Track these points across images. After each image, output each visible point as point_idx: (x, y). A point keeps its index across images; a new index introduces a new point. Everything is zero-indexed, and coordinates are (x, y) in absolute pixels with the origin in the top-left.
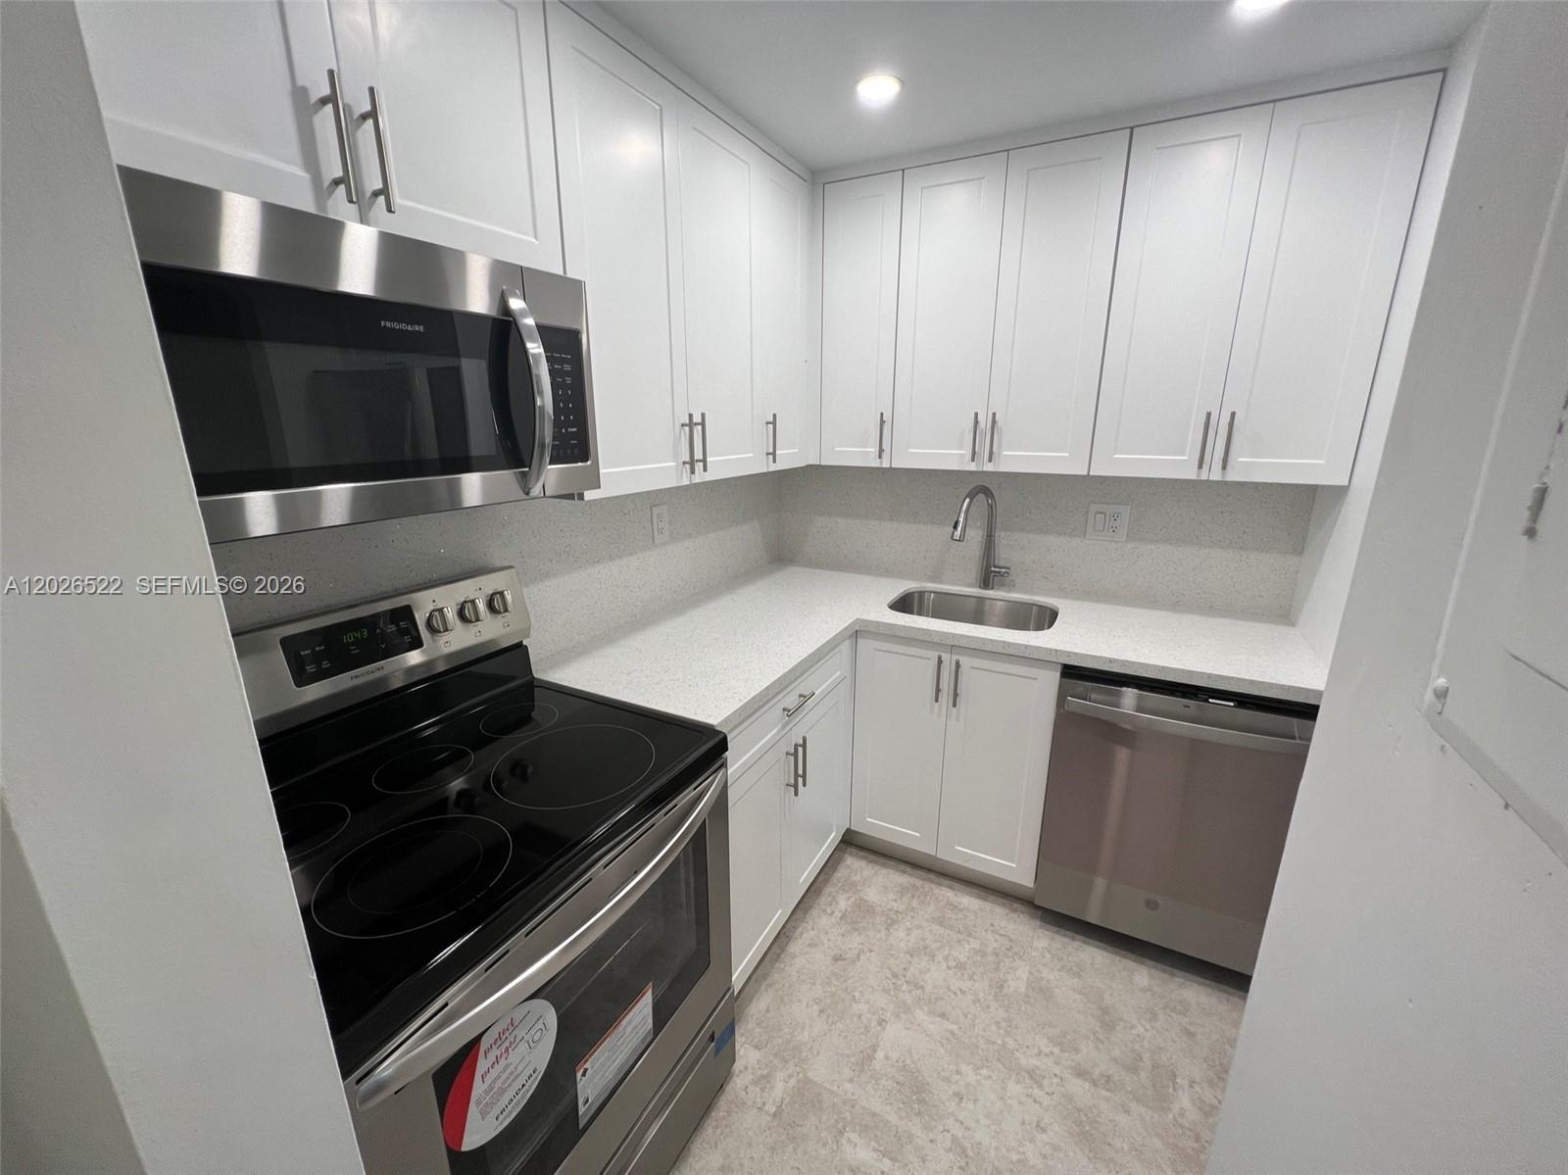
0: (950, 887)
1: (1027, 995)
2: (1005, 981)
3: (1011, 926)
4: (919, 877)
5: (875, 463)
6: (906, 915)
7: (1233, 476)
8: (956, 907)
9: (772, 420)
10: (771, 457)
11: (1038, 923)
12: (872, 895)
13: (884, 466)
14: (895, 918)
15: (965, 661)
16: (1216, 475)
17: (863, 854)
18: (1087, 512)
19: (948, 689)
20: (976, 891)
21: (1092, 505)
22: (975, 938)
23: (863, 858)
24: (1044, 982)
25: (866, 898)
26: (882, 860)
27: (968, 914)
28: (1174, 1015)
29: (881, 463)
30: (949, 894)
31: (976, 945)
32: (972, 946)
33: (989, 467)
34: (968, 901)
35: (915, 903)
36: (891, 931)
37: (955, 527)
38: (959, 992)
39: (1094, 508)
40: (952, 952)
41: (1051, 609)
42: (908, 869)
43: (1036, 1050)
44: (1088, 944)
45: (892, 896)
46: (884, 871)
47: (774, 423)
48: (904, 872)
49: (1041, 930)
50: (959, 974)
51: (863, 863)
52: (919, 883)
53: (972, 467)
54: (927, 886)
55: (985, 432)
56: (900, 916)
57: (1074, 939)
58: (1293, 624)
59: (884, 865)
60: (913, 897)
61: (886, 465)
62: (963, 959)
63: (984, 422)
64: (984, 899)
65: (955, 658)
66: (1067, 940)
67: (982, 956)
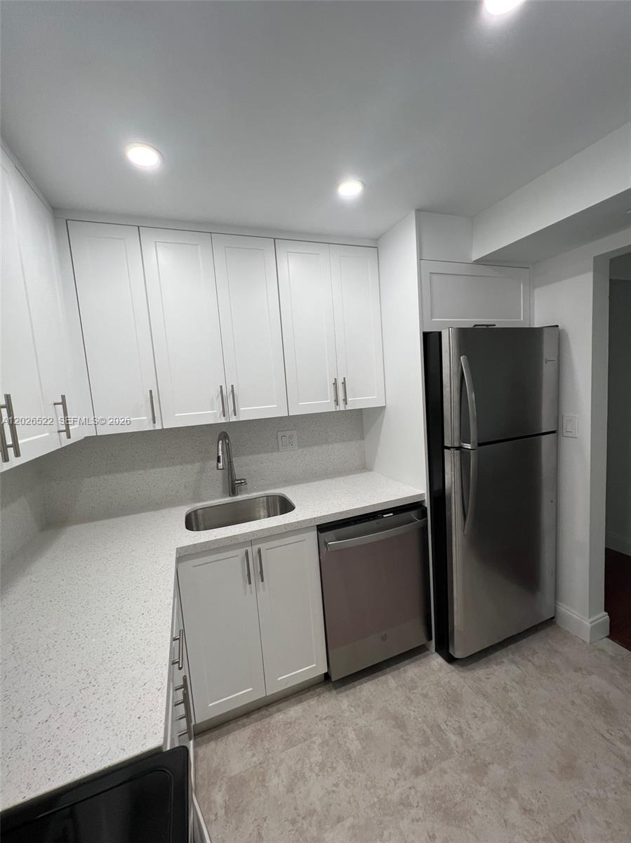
0: (279, 711)
1: (364, 748)
2: (348, 750)
3: (326, 707)
4: (256, 721)
5: (149, 427)
6: (268, 760)
7: (349, 407)
8: (290, 723)
9: (60, 401)
10: (64, 434)
11: (334, 692)
12: (236, 767)
13: (157, 428)
14: (262, 770)
15: (263, 546)
16: (342, 408)
17: (207, 736)
18: (277, 438)
19: (254, 571)
20: (293, 700)
21: (279, 433)
22: (315, 735)
23: (210, 740)
24: (363, 729)
25: (232, 774)
26: (224, 729)
27: (301, 721)
28: (415, 691)
29: (154, 427)
30: (281, 717)
31: (318, 740)
32: (317, 743)
33: (233, 419)
34: (294, 711)
35: (267, 745)
36: (267, 785)
37: (219, 461)
38: (334, 788)
39: (280, 434)
40: (312, 760)
41: (279, 496)
42: (245, 720)
43: (393, 782)
44: (362, 684)
45: (249, 753)
46: (231, 737)
47: (64, 403)
48: (244, 726)
49: (339, 695)
50: (326, 774)
51: (212, 745)
52: (258, 725)
53: (223, 420)
54: (266, 722)
55: (227, 397)
56: (264, 765)
57: (354, 687)
58: (371, 470)
59: (229, 733)
60: (262, 741)
61: (158, 427)
62: (319, 759)
63: (226, 392)
64: (301, 701)
65: (255, 548)
66: (352, 690)
67: (327, 745)
